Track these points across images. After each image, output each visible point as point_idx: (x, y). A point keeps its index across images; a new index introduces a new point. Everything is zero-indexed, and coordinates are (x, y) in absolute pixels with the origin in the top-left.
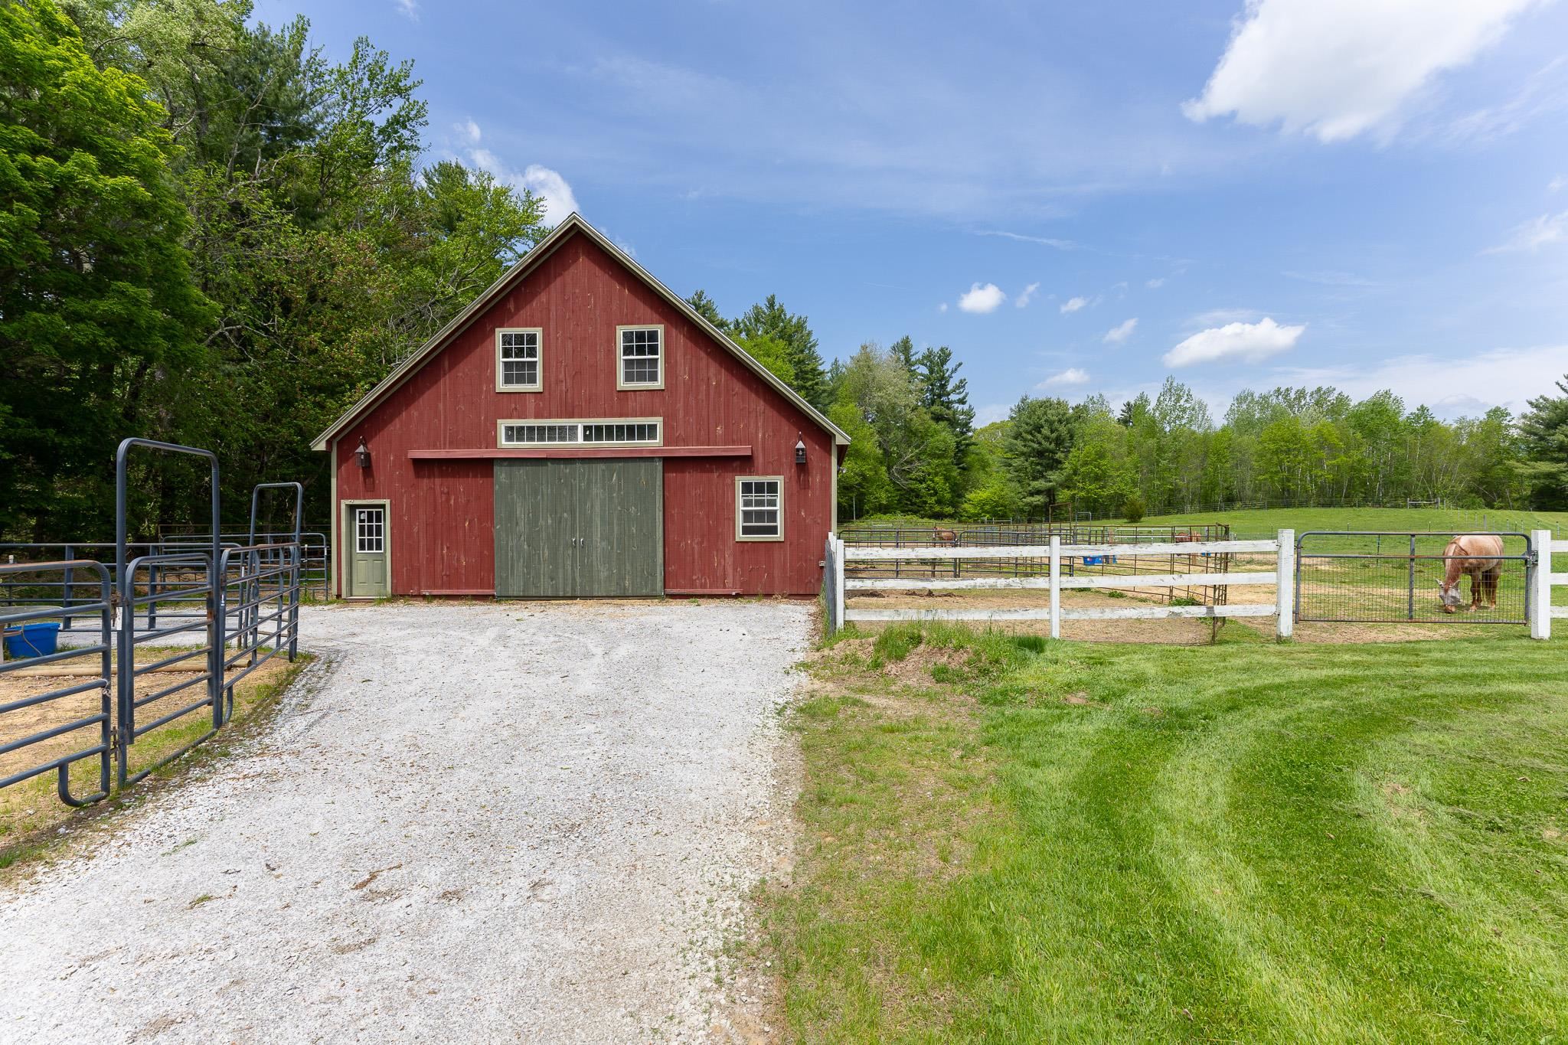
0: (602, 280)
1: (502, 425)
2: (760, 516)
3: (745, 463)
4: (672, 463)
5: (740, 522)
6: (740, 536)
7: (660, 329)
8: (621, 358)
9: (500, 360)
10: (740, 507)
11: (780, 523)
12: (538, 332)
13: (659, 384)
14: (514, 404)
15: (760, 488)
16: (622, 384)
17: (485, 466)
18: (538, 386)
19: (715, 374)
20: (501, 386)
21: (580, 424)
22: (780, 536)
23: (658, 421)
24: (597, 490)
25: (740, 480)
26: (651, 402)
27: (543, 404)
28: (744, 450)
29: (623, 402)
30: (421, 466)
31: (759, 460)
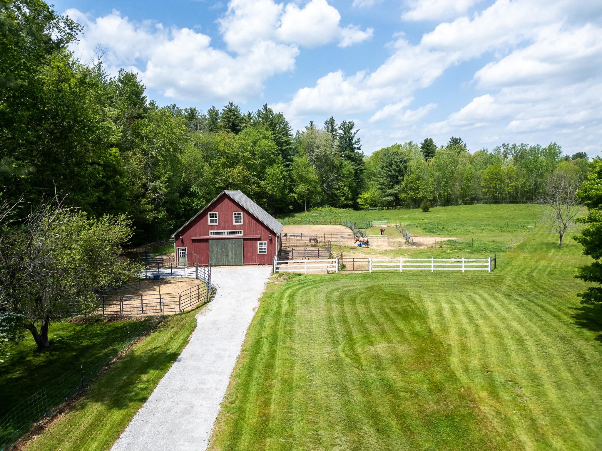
0: (230, 202)
1: (210, 231)
2: (262, 249)
3: (259, 239)
4: (245, 239)
5: (258, 251)
6: (259, 253)
7: (242, 213)
8: (234, 218)
9: (209, 219)
10: (258, 247)
11: (266, 250)
12: (217, 213)
13: (242, 223)
14: (213, 227)
15: (262, 243)
16: (234, 224)
17: (207, 240)
18: (217, 224)
19: (253, 221)
20: (210, 224)
21: (226, 231)
22: (266, 253)
23: (242, 231)
24: (230, 244)
25: (258, 242)
26: (240, 227)
27: (218, 227)
28: (259, 236)
29: (235, 227)
30: (194, 241)
31: (262, 238)
